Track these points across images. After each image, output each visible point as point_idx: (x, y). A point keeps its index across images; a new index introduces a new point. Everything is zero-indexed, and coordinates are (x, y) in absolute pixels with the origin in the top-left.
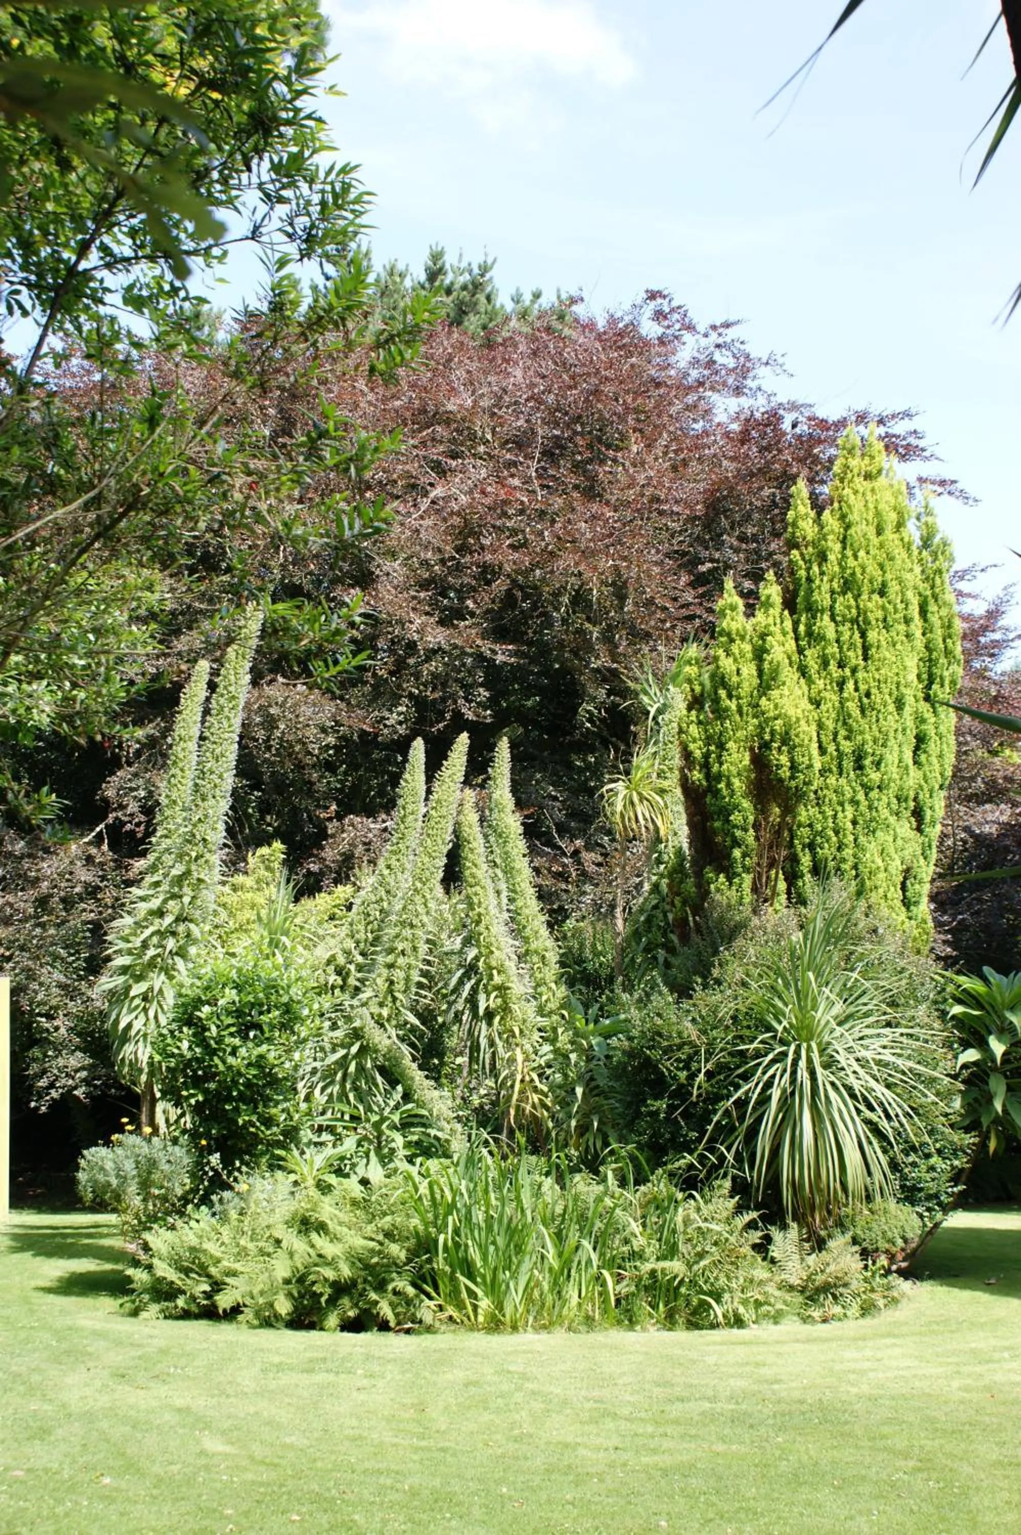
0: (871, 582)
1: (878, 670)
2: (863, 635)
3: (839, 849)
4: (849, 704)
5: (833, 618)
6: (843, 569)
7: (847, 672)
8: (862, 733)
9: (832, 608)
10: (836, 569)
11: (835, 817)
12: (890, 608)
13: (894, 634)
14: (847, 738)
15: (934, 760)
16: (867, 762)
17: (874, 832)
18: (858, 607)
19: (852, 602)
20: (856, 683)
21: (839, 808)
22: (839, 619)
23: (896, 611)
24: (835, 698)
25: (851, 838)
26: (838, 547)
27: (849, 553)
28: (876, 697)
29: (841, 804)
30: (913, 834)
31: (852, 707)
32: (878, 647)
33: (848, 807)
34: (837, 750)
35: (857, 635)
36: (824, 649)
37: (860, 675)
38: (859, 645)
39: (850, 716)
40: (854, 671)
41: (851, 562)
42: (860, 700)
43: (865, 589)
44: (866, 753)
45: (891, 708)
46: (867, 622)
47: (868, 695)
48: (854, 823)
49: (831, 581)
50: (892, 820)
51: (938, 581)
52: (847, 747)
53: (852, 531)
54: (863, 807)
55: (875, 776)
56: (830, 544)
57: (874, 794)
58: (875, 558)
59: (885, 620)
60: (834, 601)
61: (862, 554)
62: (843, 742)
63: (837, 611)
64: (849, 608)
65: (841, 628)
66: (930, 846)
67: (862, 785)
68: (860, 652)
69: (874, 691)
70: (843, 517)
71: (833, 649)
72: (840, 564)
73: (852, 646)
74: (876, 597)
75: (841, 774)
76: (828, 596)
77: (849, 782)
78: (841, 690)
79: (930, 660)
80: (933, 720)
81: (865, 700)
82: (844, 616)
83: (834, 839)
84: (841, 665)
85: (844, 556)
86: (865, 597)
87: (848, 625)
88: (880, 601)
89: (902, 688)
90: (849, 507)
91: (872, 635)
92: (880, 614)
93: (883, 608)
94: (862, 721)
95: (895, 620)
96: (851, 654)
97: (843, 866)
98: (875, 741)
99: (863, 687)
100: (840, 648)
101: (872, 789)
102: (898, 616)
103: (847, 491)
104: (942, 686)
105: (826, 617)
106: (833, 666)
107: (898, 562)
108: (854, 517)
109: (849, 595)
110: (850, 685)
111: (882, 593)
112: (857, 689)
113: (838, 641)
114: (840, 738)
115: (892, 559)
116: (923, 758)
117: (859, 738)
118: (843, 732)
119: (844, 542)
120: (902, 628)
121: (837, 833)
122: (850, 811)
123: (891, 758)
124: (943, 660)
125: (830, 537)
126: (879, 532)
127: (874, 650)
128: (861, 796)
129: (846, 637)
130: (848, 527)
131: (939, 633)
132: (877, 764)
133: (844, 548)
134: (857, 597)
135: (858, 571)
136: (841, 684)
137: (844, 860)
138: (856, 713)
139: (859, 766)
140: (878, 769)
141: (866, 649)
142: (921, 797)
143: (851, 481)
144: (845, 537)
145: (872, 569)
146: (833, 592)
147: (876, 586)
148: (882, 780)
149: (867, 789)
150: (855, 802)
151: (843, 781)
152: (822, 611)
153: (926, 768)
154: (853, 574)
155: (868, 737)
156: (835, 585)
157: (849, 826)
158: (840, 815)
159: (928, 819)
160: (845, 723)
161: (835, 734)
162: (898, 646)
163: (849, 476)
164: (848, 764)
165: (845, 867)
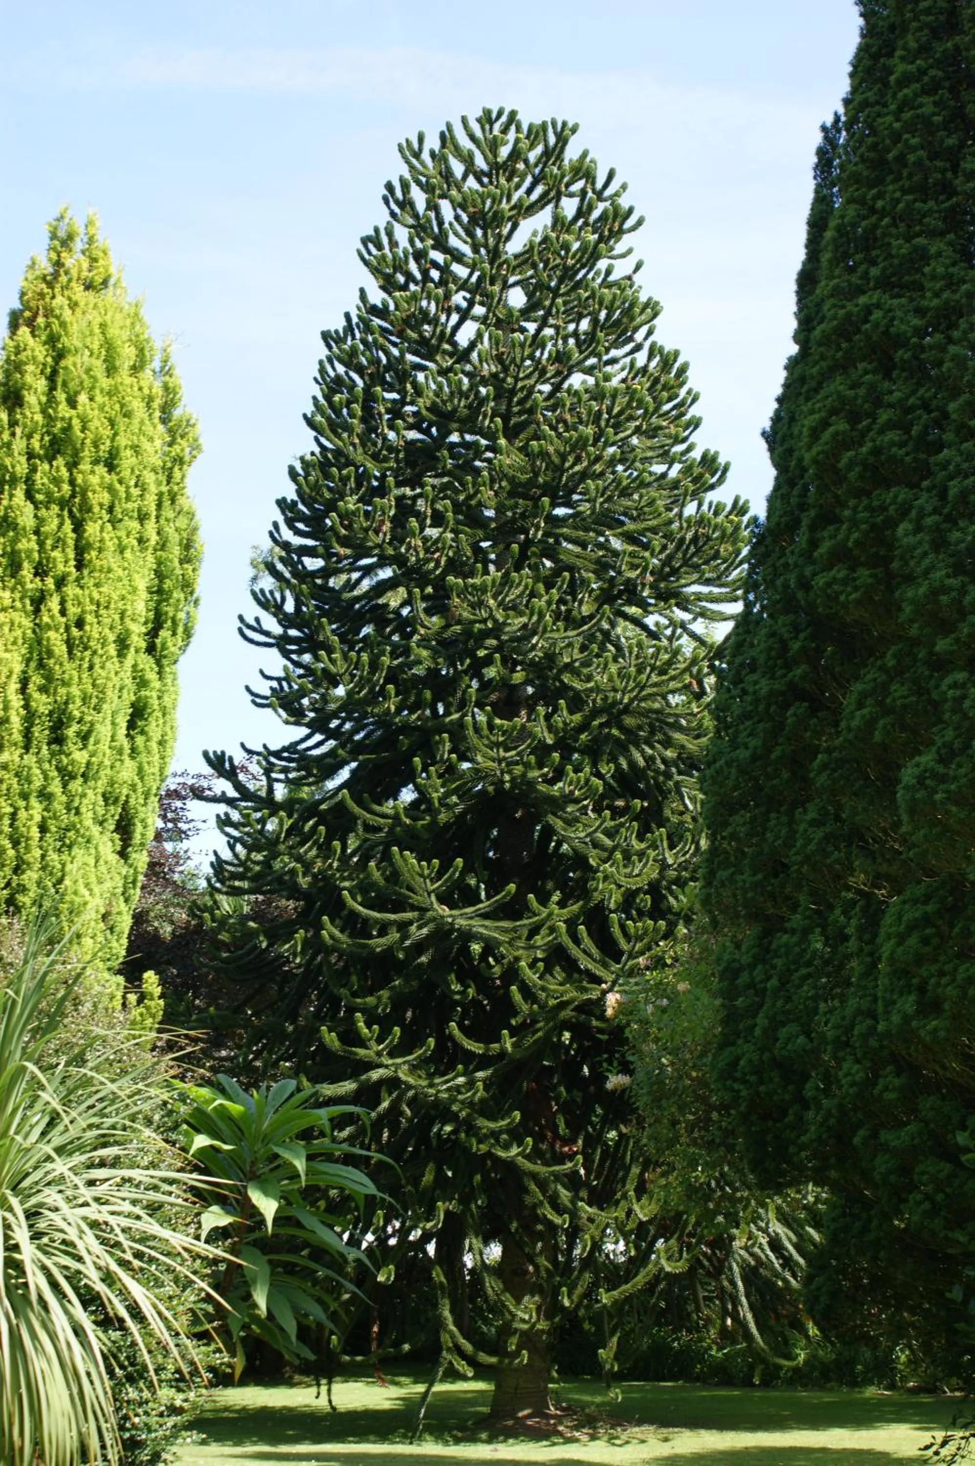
0: (96, 445)
1: (97, 585)
2: (78, 527)
3: (17, 870)
4: (52, 634)
5: (29, 496)
6: (50, 420)
7: (50, 583)
8: (65, 684)
9: (29, 480)
10: (39, 418)
11: (13, 816)
12: (121, 489)
13: (122, 533)
14: (43, 689)
15: (154, 745)
16: (71, 732)
17: (70, 847)
18: (72, 482)
19: (64, 473)
20: (63, 602)
21: (22, 803)
22: (40, 497)
23: (128, 498)
24: (27, 623)
25: (37, 853)
26: (41, 384)
27: (61, 396)
28: (93, 629)
29: (25, 796)
30: (114, 858)
31: (56, 640)
32: (100, 550)
33: (34, 801)
34: (26, 706)
35: (68, 526)
36: (15, 541)
37: (71, 590)
38: (71, 543)
39: (50, 654)
40: (61, 582)
41: (64, 410)
42: (67, 629)
43: (87, 454)
44: (71, 718)
45: (112, 650)
46: (86, 508)
47: (80, 624)
48: (43, 829)
49: (29, 437)
50: (95, 830)
51: (177, 474)
52: (42, 703)
53: (68, 362)
54: (58, 806)
55: (80, 757)
56: (29, 379)
57: (76, 785)
58: (102, 408)
59: (111, 510)
60: (33, 470)
61: (83, 398)
62: (36, 695)
63: (38, 486)
64: (57, 481)
65: (43, 512)
66: (134, 882)
67: (58, 769)
68: (71, 554)
69: (89, 618)
70: (52, 340)
71: (27, 544)
72: (44, 412)
73: (59, 542)
74: (101, 470)
75: (27, 748)
76: (23, 459)
77: (39, 762)
78: (37, 611)
79: (160, 591)
80: (157, 684)
81: (75, 632)
82: (49, 494)
83: (11, 853)
84: (40, 571)
85: (51, 400)
86: (85, 466)
87: (55, 509)
88: (108, 478)
89: (127, 620)
90: (63, 324)
91: (92, 529)
92: (106, 498)
93: (111, 489)
94: (67, 666)
95: (125, 512)
96: (56, 554)
97: (21, 898)
98: (85, 699)
99: (73, 611)
100: (41, 544)
101: (73, 777)
102: (130, 506)
103: (59, 300)
104: (174, 634)
105: (19, 493)
106: (27, 572)
107: (136, 421)
108: (71, 340)
109: (60, 462)
110: (54, 603)
111: (111, 467)
112: (63, 612)
113: (37, 532)
114: (32, 689)
115: (128, 415)
116: (140, 740)
117: (62, 691)
118: (37, 680)
119: (52, 379)
120: (135, 525)
121: (15, 844)
122: (37, 809)
123: (103, 731)
124: (178, 594)
125: (30, 368)
126: (111, 370)
127: (94, 554)
128: (56, 787)
129: (52, 526)
130: (60, 356)
131: (176, 551)
132: (84, 737)
133: (52, 388)
134: (72, 466)
135: (76, 424)
136: (39, 601)
137: (23, 889)
138: (60, 649)
139: (57, 739)
140: (85, 746)
141: (81, 550)
142: (132, 801)
143: (66, 287)
144: (54, 372)
145: (99, 425)
146: (30, 455)
147: (103, 454)
148: (88, 764)
149: (67, 776)
150: (45, 796)
151: (30, 759)
152: (14, 481)
153: (143, 758)
154: (68, 429)
155: (75, 691)
156: (36, 444)
157: (35, 833)
158: (22, 814)
159: (137, 838)
160: (41, 665)
161: (24, 683)
162: (128, 554)
163: (63, 279)
164: (41, 733)
165: (24, 899)
